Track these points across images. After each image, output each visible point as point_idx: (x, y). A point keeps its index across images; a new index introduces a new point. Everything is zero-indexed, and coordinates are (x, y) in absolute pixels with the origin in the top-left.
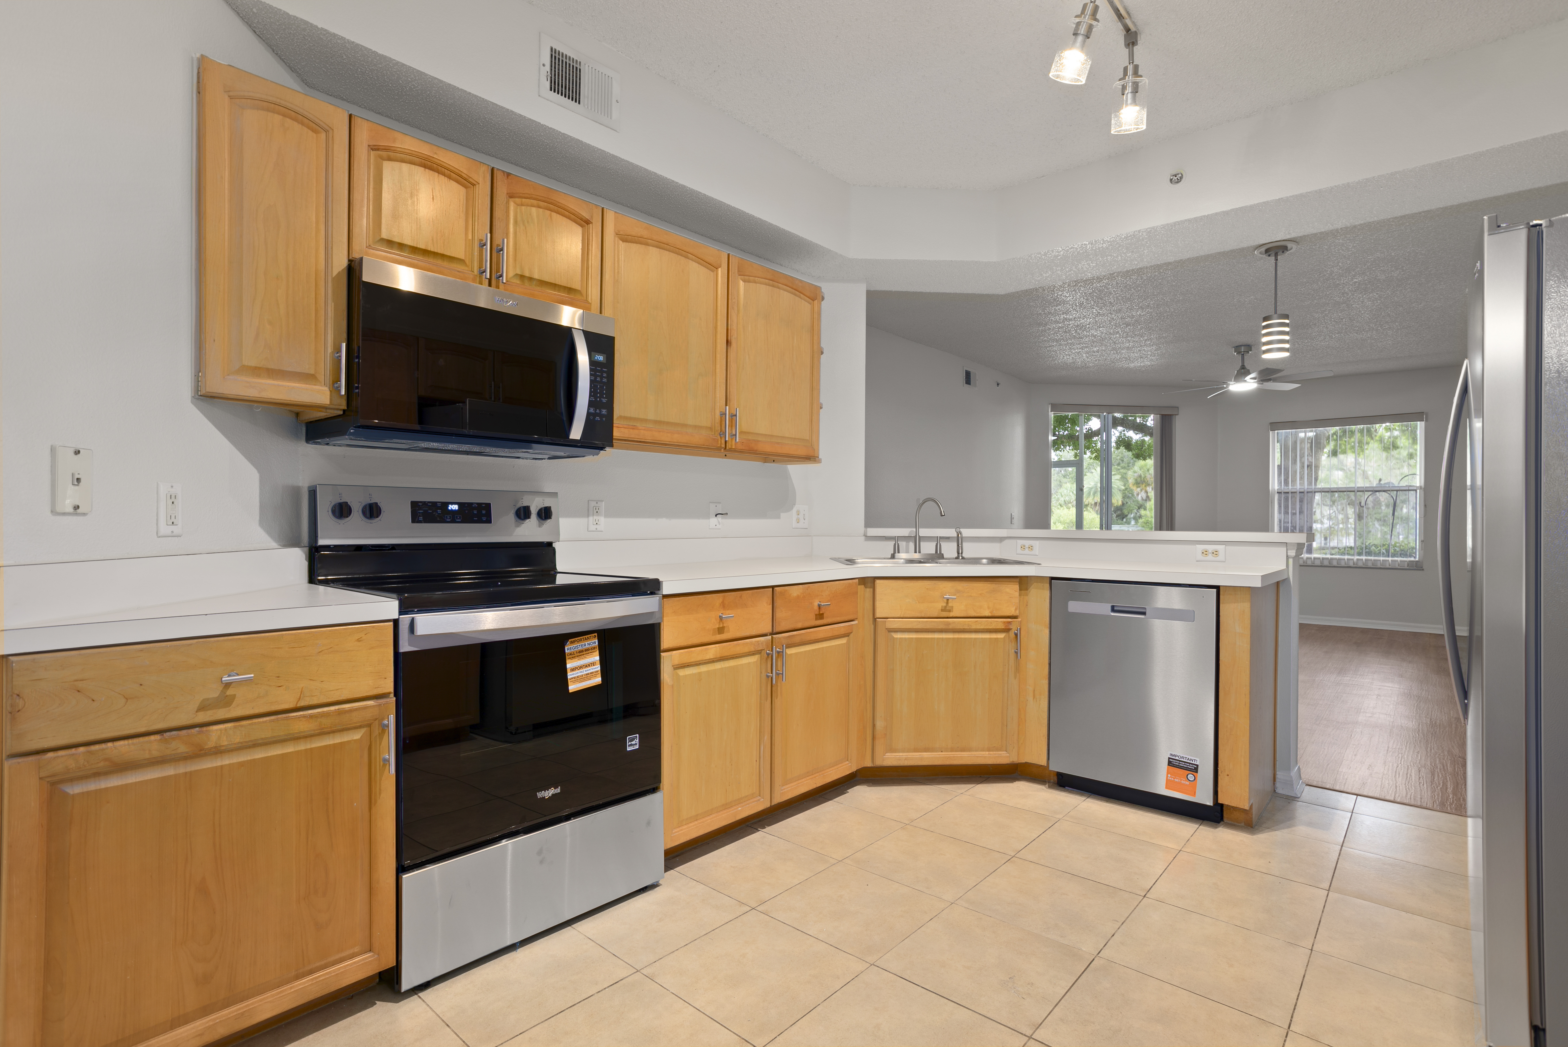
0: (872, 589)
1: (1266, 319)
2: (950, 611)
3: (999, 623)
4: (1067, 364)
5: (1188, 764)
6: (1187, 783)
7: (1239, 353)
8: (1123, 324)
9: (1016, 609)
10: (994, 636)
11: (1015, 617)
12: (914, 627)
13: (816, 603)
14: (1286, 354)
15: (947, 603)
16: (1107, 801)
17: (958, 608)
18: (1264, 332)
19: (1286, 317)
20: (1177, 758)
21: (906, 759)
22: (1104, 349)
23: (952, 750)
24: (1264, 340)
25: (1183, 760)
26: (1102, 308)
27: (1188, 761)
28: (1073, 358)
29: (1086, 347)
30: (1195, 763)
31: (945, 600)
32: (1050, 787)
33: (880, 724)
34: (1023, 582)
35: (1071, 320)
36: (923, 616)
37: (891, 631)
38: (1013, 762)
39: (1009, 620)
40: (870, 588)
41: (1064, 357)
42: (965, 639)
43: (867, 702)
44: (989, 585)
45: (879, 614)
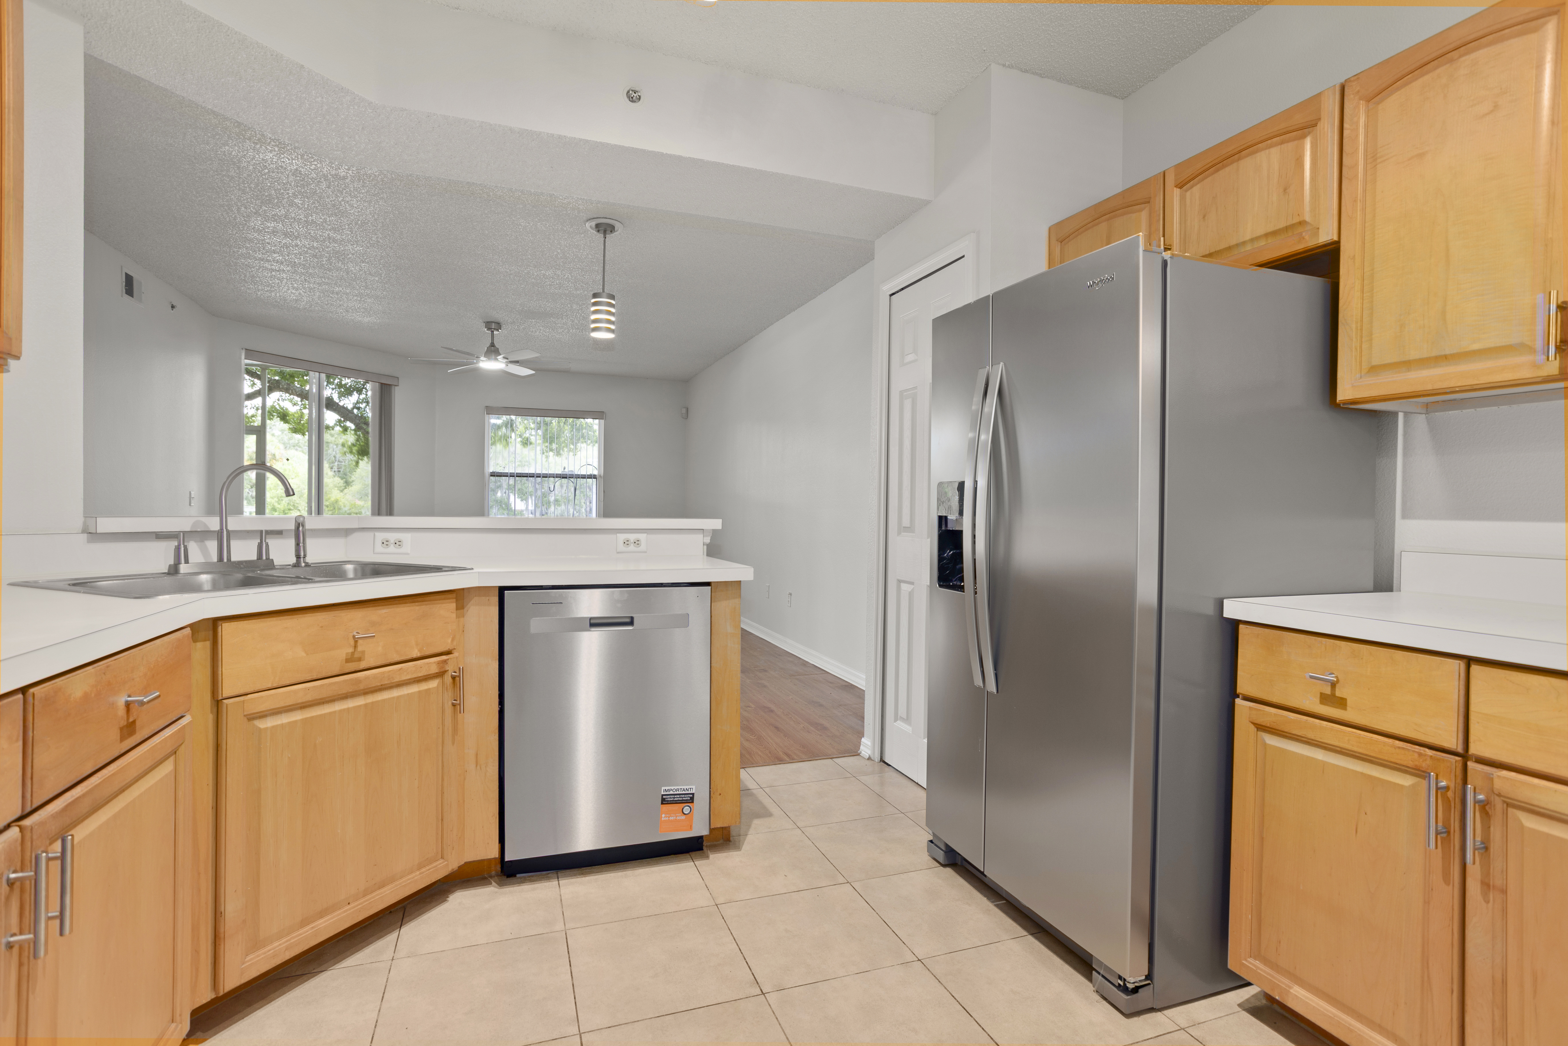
0: (208, 644)
1: (595, 295)
2: (359, 660)
3: (431, 666)
4: (285, 300)
5: (684, 796)
6: (683, 817)
7: (489, 329)
8: (394, 266)
9: (453, 640)
10: (424, 686)
11: (449, 653)
12: (300, 701)
13: (122, 700)
14: (610, 336)
15: (355, 647)
16: (583, 874)
17: (373, 652)
18: (593, 309)
19: (612, 297)
20: (671, 792)
21: (287, 949)
22: (348, 291)
23: (366, 892)
24: (593, 317)
25: (678, 793)
26: (385, 237)
27: (684, 792)
28: (300, 294)
29: (328, 284)
30: (691, 792)
31: (352, 642)
32: (501, 884)
33: (232, 907)
34: (459, 596)
35: (335, 241)
36: (315, 677)
37: (251, 718)
38: (453, 870)
39: (444, 657)
40: (205, 640)
41: (288, 289)
42: (384, 701)
43: (199, 874)
44: (417, 608)
45: (227, 688)
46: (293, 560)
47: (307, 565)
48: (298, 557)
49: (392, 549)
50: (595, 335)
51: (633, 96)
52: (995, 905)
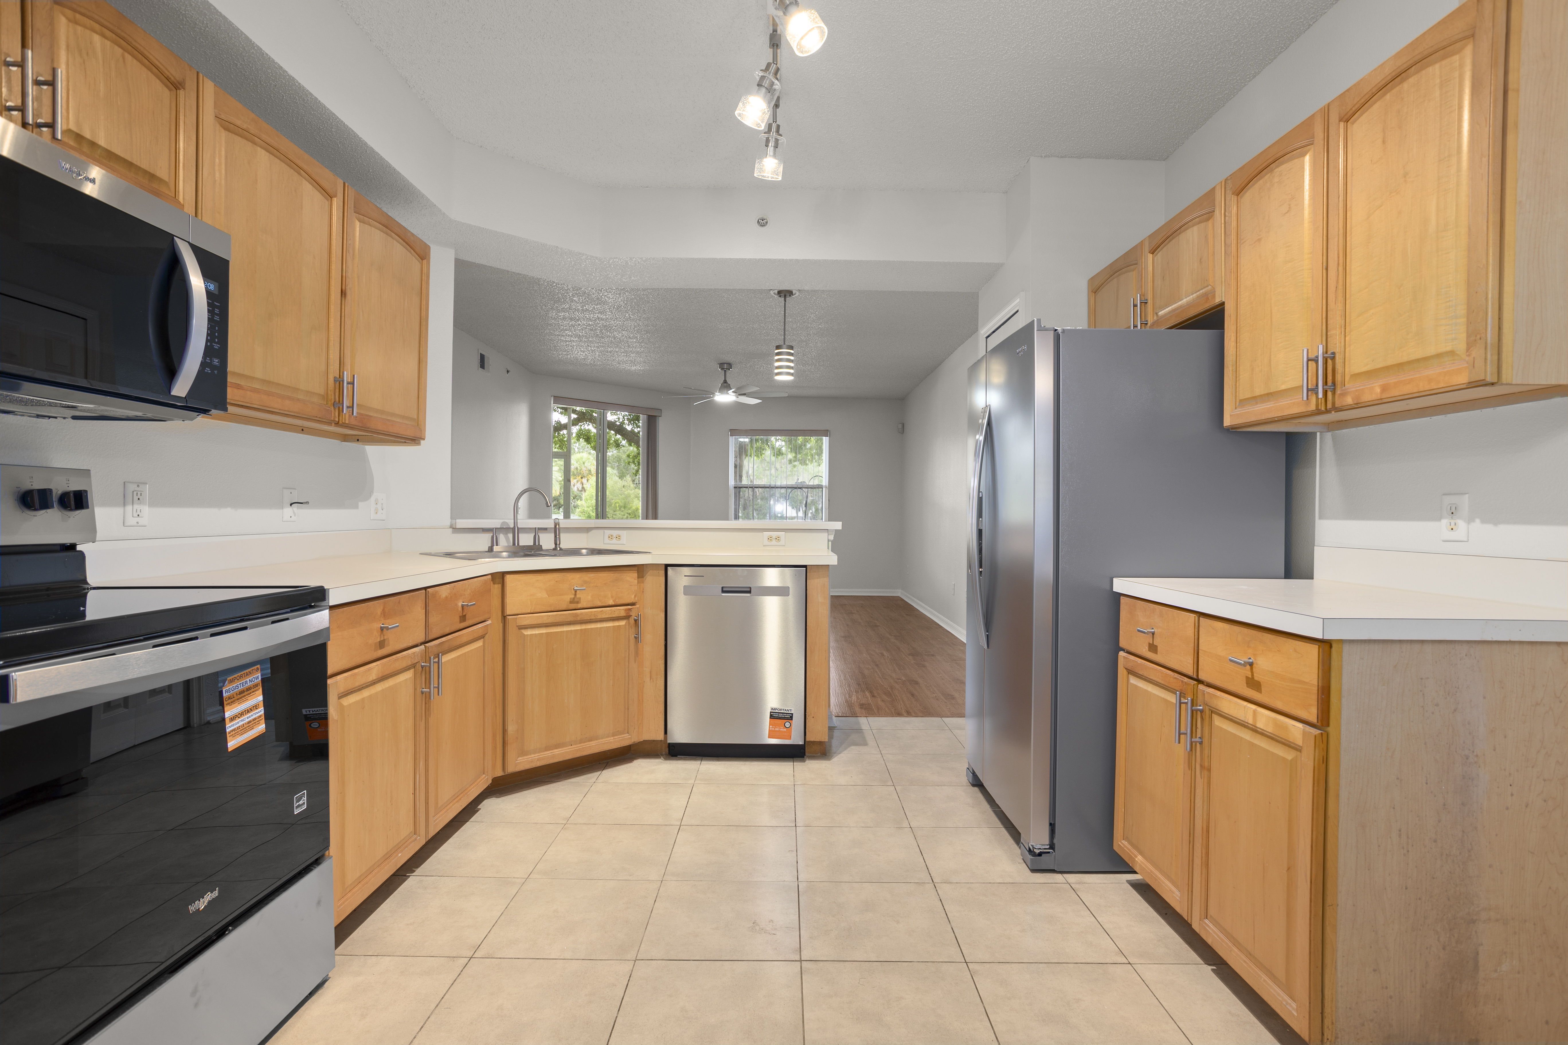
0: (500, 585)
1: (778, 347)
2: (578, 603)
3: (621, 611)
4: (577, 359)
5: (785, 715)
6: (785, 730)
7: (722, 369)
8: (644, 331)
9: (635, 596)
10: (617, 624)
11: (633, 604)
12: (545, 622)
13: (460, 604)
14: (791, 378)
15: (575, 595)
16: (718, 760)
17: (586, 598)
18: (777, 358)
19: (791, 348)
20: (777, 711)
21: (538, 760)
22: (617, 350)
23: (581, 742)
24: (777, 364)
25: (781, 712)
26: (634, 314)
27: (785, 712)
28: (586, 354)
29: (603, 346)
30: (791, 712)
31: (574, 592)
32: (666, 759)
33: (511, 728)
34: (640, 570)
35: (602, 319)
36: (553, 610)
37: (521, 628)
38: (634, 742)
39: (630, 607)
40: (499, 584)
41: (578, 352)
42: (592, 629)
43: (496, 707)
44: (612, 575)
45: (509, 611)
46: (553, 546)
47: (561, 549)
48: (556, 544)
49: (614, 541)
50: (777, 378)
51: (762, 223)
52: (993, 811)
